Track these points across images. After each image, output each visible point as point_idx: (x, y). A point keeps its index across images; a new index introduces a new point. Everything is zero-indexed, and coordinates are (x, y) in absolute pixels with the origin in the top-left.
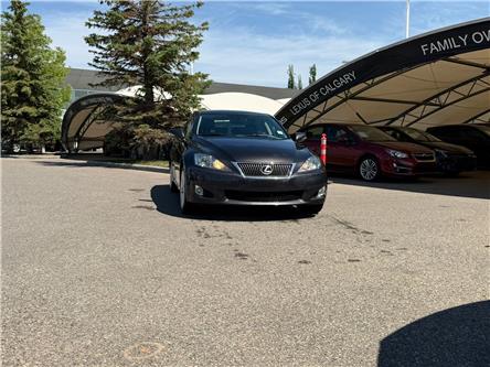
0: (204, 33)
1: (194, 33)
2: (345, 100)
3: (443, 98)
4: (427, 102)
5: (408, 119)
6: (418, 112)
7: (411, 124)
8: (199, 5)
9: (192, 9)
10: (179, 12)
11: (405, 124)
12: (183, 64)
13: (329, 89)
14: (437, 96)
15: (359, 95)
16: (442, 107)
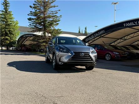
0: (61, 18)
1: (58, 18)
2: (100, 38)
3: (126, 38)
4: (121, 39)
5: (116, 43)
6: (119, 41)
7: (117, 44)
8: (59, 10)
9: (57, 12)
10: (54, 12)
11: (115, 44)
12: (54, 26)
13: (97, 35)
14: (124, 37)
15: (104, 36)
16: (125, 40)
